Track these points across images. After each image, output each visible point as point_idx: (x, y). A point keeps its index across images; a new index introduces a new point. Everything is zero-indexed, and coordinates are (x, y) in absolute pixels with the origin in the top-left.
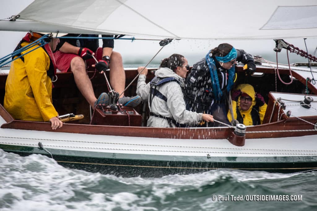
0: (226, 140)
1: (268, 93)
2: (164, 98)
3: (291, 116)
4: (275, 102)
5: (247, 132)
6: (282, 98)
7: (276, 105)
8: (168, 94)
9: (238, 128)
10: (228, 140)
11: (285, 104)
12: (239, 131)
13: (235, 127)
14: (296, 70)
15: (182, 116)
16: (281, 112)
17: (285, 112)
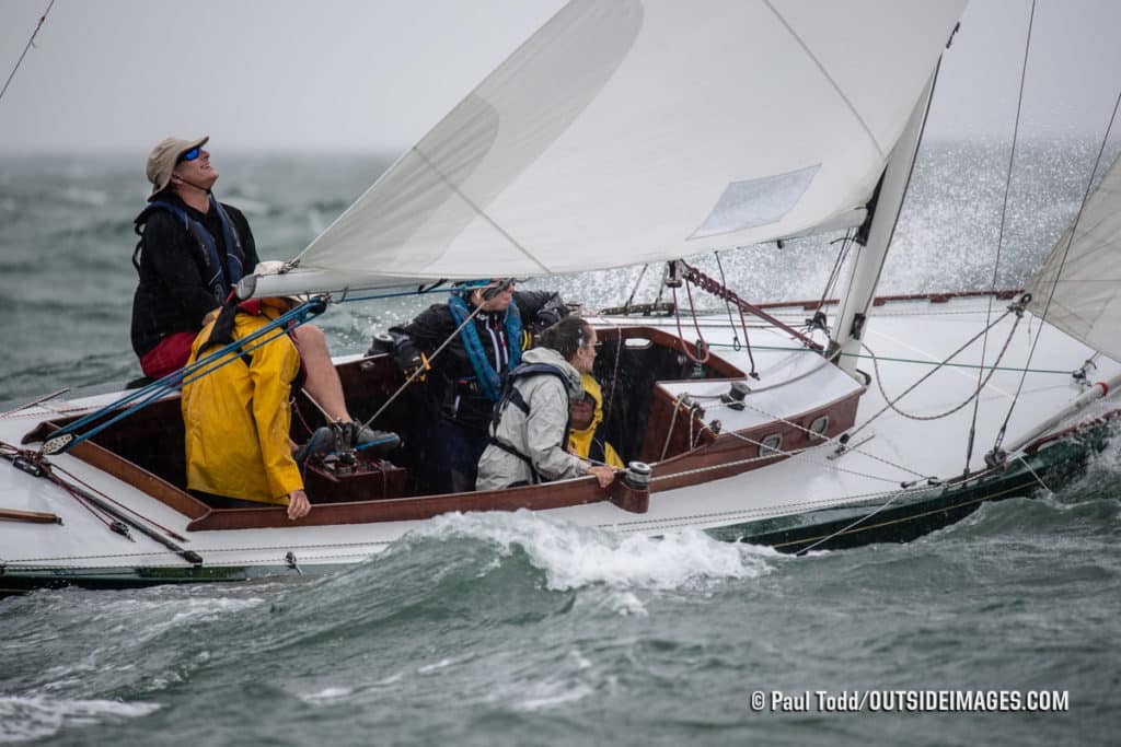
0: (606, 502)
1: (653, 386)
2: (526, 408)
3: (721, 433)
4: (677, 405)
5: (654, 479)
6: (691, 393)
7: (681, 409)
8: (532, 401)
9: (634, 471)
10: (612, 501)
11: (702, 406)
12: (639, 478)
13: (627, 470)
14: (660, 325)
15: (547, 452)
16: (698, 425)
17: (706, 422)
